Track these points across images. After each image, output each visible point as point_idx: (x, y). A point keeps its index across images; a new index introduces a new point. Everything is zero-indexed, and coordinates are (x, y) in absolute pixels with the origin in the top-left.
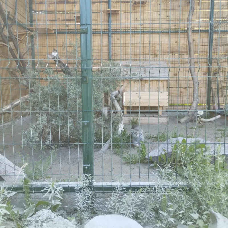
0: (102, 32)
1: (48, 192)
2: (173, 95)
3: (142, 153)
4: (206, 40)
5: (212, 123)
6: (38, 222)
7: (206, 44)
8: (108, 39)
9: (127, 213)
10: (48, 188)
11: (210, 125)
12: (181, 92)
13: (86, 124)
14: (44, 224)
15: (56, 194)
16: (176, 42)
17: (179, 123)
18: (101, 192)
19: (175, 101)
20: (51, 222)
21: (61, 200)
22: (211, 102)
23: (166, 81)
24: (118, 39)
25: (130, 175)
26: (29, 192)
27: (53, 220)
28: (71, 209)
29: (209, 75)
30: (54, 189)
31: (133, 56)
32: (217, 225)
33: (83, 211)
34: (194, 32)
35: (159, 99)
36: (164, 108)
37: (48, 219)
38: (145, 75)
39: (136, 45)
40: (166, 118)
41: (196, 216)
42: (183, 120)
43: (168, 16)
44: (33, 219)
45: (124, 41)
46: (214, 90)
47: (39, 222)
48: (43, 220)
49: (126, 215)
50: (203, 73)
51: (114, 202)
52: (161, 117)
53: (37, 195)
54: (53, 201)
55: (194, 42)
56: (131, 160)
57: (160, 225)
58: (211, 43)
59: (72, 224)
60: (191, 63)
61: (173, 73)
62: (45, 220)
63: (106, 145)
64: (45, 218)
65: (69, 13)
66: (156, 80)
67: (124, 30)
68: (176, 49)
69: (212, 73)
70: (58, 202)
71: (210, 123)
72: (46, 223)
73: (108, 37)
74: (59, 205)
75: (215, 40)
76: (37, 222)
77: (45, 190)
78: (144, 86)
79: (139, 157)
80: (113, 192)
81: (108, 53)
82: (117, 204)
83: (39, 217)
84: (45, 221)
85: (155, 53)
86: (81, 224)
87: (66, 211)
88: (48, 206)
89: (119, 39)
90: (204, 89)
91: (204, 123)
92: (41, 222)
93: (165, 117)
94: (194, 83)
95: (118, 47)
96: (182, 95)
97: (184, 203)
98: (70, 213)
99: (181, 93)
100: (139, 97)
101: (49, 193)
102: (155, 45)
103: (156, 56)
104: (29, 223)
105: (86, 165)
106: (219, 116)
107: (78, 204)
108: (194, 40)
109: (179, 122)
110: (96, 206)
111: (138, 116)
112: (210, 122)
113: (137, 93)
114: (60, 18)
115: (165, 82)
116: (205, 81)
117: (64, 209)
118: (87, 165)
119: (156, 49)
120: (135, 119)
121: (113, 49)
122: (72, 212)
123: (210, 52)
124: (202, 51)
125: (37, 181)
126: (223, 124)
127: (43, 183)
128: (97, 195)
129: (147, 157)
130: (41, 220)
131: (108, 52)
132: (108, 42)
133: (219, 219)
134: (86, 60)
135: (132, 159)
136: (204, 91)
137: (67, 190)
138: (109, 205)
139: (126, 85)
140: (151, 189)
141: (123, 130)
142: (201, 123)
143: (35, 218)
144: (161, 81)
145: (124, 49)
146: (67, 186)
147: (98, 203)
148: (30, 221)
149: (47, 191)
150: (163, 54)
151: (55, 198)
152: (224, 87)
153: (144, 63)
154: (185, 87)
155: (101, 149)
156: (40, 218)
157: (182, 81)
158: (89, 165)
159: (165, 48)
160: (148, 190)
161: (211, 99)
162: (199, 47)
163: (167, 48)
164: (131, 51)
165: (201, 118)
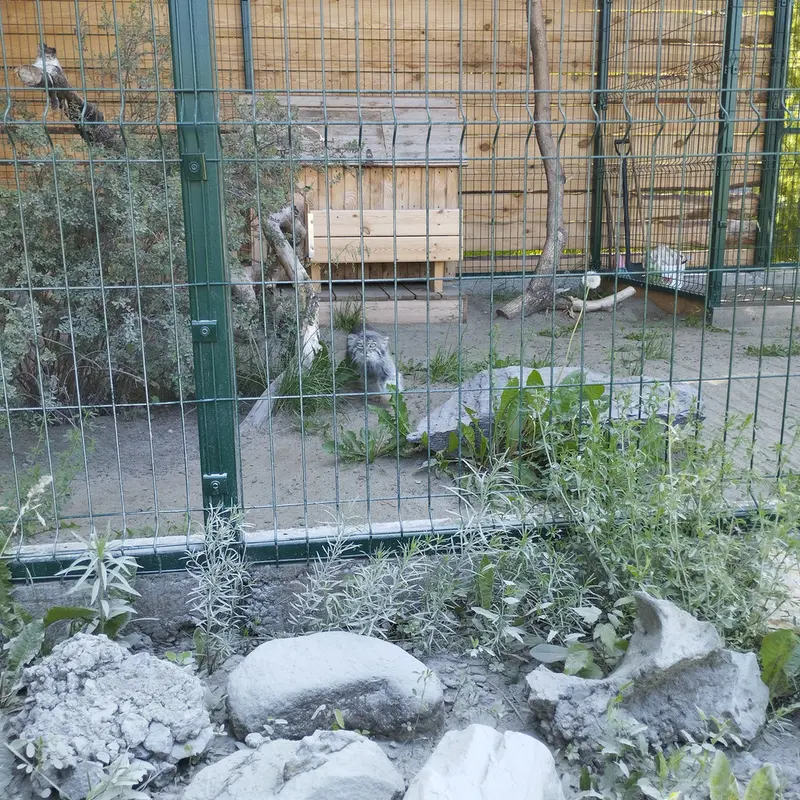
1: (88, 574)
2: (477, 219)
3: (396, 424)
4: (589, 22)
5: (607, 315)
6: (66, 680)
7: (588, 36)
8: (238, 7)
9: (369, 624)
10: (87, 563)
11: (600, 320)
12: (505, 210)
13: (205, 331)
14: (89, 683)
15: (115, 580)
16: (487, 28)
17: (502, 319)
18: (269, 563)
19: (484, 242)
20: (111, 675)
21: (131, 599)
22: (604, 243)
23: (455, 170)
24: (276, 11)
25: (368, 500)
26: (10, 581)
27: (119, 665)
28: (168, 627)
29: (597, 150)
30: (106, 564)
31: (336, 77)
32: (661, 637)
33: (216, 629)
36: (448, 266)
37: (101, 665)
38: (381, 148)
39: (343, 34)
40: (457, 303)
41: (591, 614)
42: (512, 307)
44: (46, 669)
45: (301, 18)
46: (613, 202)
47: (69, 679)
48: (84, 670)
49: (363, 630)
50: (576, 140)
51: (320, 593)
52: (441, 297)
53: (38, 588)
54: (105, 605)
55: (549, 27)
56: (356, 448)
57: (481, 650)
58: (604, 33)
59: (186, 675)
60: (541, 107)
61: (478, 141)
62: (92, 670)
63: (263, 404)
64: (90, 662)
68: (487, 51)
69: (606, 142)
70: (123, 608)
71: (599, 315)
72: (94, 679)
74: (125, 615)
75: (618, 20)
76: (62, 677)
77: (72, 568)
78: (380, 188)
79: (384, 437)
80: (317, 560)
81: (241, 64)
82: (333, 596)
83: (68, 660)
84: (90, 673)
85: (412, 67)
86: (210, 673)
87: (150, 635)
88: (90, 621)
90: (582, 197)
92: (77, 679)
93: (452, 298)
94: (550, 175)
95: (277, 42)
96: (507, 220)
97: (549, 577)
98: (165, 639)
99: (506, 214)
100: (359, 228)
101: (89, 577)
102: (415, 37)
103: (418, 77)
104: (34, 684)
105: (213, 475)
106: (630, 291)
107: (198, 608)
108: (548, 22)
109: (500, 314)
110: (253, 609)
111: (362, 299)
112: (602, 310)
113: (354, 216)
115: (452, 175)
116: (583, 170)
117: (141, 628)
118: (218, 475)
119: (416, 50)
120: (352, 310)
121: (258, 47)
122: (171, 635)
123: (601, 63)
124: (575, 62)
125: (31, 540)
127: (61, 547)
128: (258, 574)
129: (410, 437)
130: (78, 672)
131: (241, 57)
132: (239, 22)
133: (666, 617)
134: (193, 92)
135: (360, 445)
136: (581, 205)
137: (149, 564)
138: (304, 603)
140: (443, 541)
141: (320, 347)
142: (572, 314)
143: (53, 667)
144: (439, 170)
145: (302, 49)
146: (150, 551)
147: (260, 601)
148: (35, 677)
149: (83, 572)
150: (441, 69)
151: (110, 594)
152: (645, 190)
153: (376, 103)
154: (519, 191)
155: (247, 419)
156: (70, 665)
157: (508, 171)
158: (225, 475)
159: (448, 49)
160: (434, 543)
161: (605, 231)
162: (565, 46)
163: (455, 49)
164: (327, 57)
165: (572, 298)
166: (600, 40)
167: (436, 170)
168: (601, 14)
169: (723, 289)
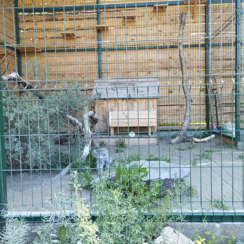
0: (87, 49)
4: (202, 55)
5: (205, 144)
7: (202, 59)
8: (98, 56)
11: (203, 145)
12: (177, 110)
16: (170, 58)
19: (171, 120)
23: (156, 99)
31: (125, 73)
34: (186, 46)
35: (148, 119)
36: (154, 128)
38: (133, 93)
39: (127, 62)
40: (155, 139)
42: (174, 141)
43: (160, 31)
45: (115, 58)
58: (207, 58)
60: (184, 80)
63: (65, 171)
65: (57, 31)
66: (146, 99)
67: (120, 47)
68: (170, 65)
69: (209, 90)
73: (97, 54)
78: (133, 105)
81: (98, 71)
85: (147, 70)
89: (109, 56)
90: (202, 106)
91: (197, 143)
93: (153, 137)
94: (187, 100)
95: (108, 65)
96: (178, 114)
99: (177, 112)
100: (126, 116)
102: (148, 61)
103: (149, 72)
106: (213, 136)
108: (189, 55)
109: (171, 143)
111: (125, 138)
112: (203, 142)
113: (123, 113)
114: (48, 36)
115: (155, 101)
119: (149, 65)
121: (104, 66)
123: (206, 67)
124: (198, 67)
126: (218, 144)
131: (98, 69)
139: (114, 105)
142: (193, 143)
144: (151, 99)
145: (115, 66)
150: (156, 70)
153: (133, 80)
154: (181, 105)
157: (173, 99)
159: (158, 64)
161: (210, 117)
162: (194, 62)
163: (160, 64)
164: (123, 68)
165: (193, 138)
166: (206, 60)
167: (150, 99)
168: (206, 53)
169: (241, 136)
